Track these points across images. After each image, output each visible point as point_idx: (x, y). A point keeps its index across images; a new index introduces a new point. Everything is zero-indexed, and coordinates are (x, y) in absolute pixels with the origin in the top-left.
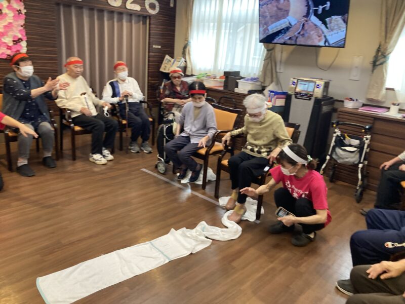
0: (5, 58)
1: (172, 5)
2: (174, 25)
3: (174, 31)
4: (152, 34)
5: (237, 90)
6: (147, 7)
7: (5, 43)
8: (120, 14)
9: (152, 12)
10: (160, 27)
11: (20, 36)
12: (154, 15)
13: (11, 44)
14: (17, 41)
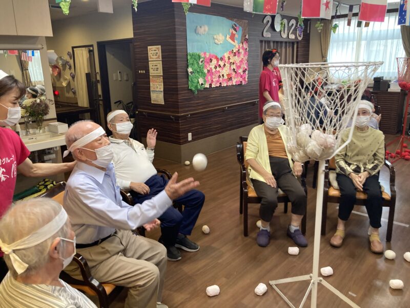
0: (239, 83)
1: (308, 32)
2: (308, 47)
3: (308, 51)
4: (299, 55)
5: (389, 90)
6: (298, 35)
7: (240, 73)
8: (286, 42)
9: (300, 39)
10: (303, 49)
11: (246, 67)
12: (301, 41)
13: (242, 74)
14: (244, 71)
